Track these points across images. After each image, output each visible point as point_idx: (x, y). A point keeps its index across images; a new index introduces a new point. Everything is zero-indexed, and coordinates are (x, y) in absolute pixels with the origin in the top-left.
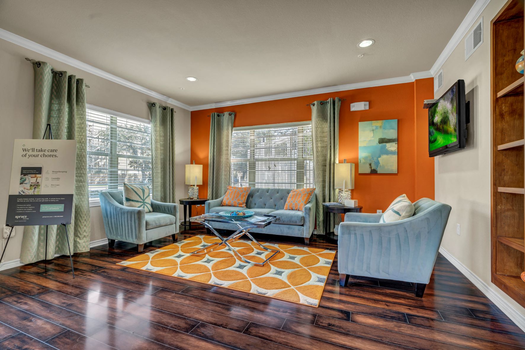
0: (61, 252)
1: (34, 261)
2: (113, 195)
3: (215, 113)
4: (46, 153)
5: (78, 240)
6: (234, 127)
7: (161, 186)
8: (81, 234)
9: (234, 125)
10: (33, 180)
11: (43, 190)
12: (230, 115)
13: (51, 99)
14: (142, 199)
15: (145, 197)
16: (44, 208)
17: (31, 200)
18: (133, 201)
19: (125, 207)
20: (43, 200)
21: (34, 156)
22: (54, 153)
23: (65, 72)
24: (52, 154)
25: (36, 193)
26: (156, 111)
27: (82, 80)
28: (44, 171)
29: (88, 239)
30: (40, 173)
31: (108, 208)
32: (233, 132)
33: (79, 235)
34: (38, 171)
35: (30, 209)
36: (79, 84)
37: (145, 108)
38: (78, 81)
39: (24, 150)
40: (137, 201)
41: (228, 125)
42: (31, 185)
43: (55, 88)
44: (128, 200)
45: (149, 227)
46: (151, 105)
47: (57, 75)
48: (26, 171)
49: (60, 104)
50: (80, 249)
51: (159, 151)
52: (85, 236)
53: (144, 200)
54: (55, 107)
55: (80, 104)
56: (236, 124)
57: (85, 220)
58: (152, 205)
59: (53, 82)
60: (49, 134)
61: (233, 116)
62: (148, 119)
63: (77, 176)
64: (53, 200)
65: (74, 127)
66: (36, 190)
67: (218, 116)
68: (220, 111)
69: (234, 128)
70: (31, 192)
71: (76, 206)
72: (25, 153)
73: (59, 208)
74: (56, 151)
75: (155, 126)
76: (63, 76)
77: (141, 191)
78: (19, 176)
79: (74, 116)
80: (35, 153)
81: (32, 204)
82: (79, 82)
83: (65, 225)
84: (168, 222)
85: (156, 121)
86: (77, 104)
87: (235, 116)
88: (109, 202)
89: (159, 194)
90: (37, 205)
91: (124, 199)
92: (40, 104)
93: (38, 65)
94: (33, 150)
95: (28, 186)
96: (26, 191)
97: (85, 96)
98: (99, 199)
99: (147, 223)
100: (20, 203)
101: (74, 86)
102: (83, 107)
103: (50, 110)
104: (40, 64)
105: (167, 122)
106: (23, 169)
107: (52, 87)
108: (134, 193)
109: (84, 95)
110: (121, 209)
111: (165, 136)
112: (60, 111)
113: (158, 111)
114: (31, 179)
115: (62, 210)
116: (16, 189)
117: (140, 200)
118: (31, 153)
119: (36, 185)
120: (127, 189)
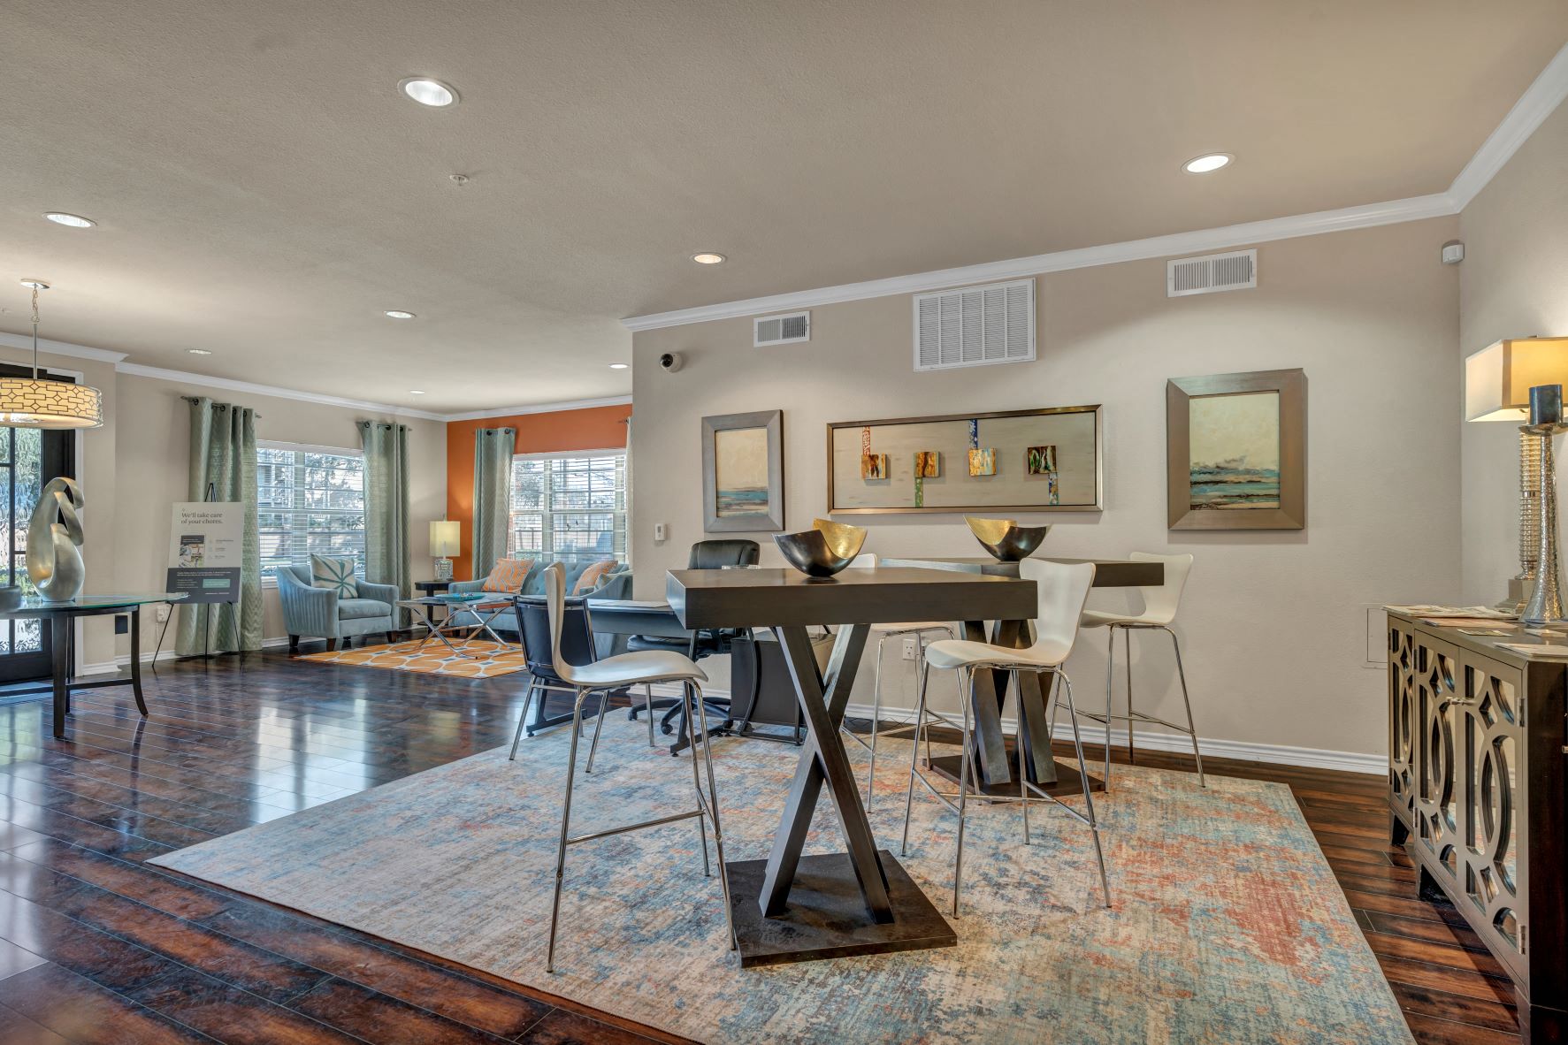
0: (224, 647)
1: (192, 654)
2: (296, 572)
3: (483, 430)
4: (210, 519)
5: (246, 633)
6: (516, 452)
7: (382, 558)
8: (250, 626)
9: (515, 450)
10: (195, 551)
11: (206, 563)
12: (507, 432)
13: (211, 441)
14: (338, 576)
15: (344, 575)
16: (208, 584)
17: (193, 574)
18: (324, 580)
19: (314, 587)
20: (206, 574)
21: (195, 522)
22: (218, 518)
23: (229, 405)
24: (215, 519)
25: (198, 567)
26: (371, 435)
27: (251, 411)
28: (206, 540)
29: (260, 632)
30: (202, 542)
31: (289, 591)
32: (514, 463)
33: (247, 626)
34: (200, 539)
35: (192, 584)
36: (248, 416)
37: (352, 431)
38: (245, 412)
39: (185, 515)
40: (333, 581)
41: (504, 451)
42: (192, 557)
43: (216, 426)
44: (317, 578)
45: (343, 616)
46: (364, 426)
47: (219, 409)
48: (187, 540)
49: (223, 449)
50: (250, 645)
51: (377, 501)
52: (255, 629)
53: (342, 579)
54: (216, 452)
55: (249, 444)
56: (520, 447)
57: (256, 606)
58: (358, 588)
59: (213, 419)
60: (212, 493)
61: (513, 435)
62: (359, 448)
63: (244, 545)
64: (217, 574)
65: (240, 478)
66: (199, 562)
67: (489, 433)
68: (491, 426)
69: (515, 456)
70: (192, 565)
71: (244, 586)
72: (184, 519)
73: (225, 583)
74: (220, 515)
75: (370, 460)
76: (226, 409)
77: (339, 566)
78: (179, 546)
79: (240, 463)
80: (197, 519)
81: (194, 578)
82: (247, 413)
83: (230, 603)
84: (377, 611)
85: (370, 452)
86: (245, 444)
87: (517, 434)
88: (289, 582)
89: (377, 572)
90: (200, 580)
91: (312, 578)
92: (199, 453)
93: (195, 402)
94: (194, 515)
95: (189, 558)
96: (186, 563)
97: (256, 432)
98: (275, 577)
99: (340, 610)
100: (181, 578)
101: (241, 421)
102: (253, 447)
103: (210, 457)
104: (198, 401)
105: (393, 450)
106: (183, 537)
107: (212, 426)
108: (327, 569)
109: (253, 431)
110: (306, 590)
111: (389, 475)
112: (222, 457)
113: (376, 434)
114: (192, 550)
115: (228, 586)
116: (176, 562)
117: (336, 579)
118: (191, 518)
119: (198, 557)
120: (316, 563)
